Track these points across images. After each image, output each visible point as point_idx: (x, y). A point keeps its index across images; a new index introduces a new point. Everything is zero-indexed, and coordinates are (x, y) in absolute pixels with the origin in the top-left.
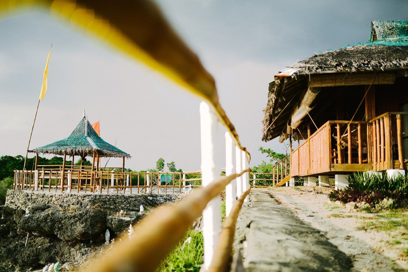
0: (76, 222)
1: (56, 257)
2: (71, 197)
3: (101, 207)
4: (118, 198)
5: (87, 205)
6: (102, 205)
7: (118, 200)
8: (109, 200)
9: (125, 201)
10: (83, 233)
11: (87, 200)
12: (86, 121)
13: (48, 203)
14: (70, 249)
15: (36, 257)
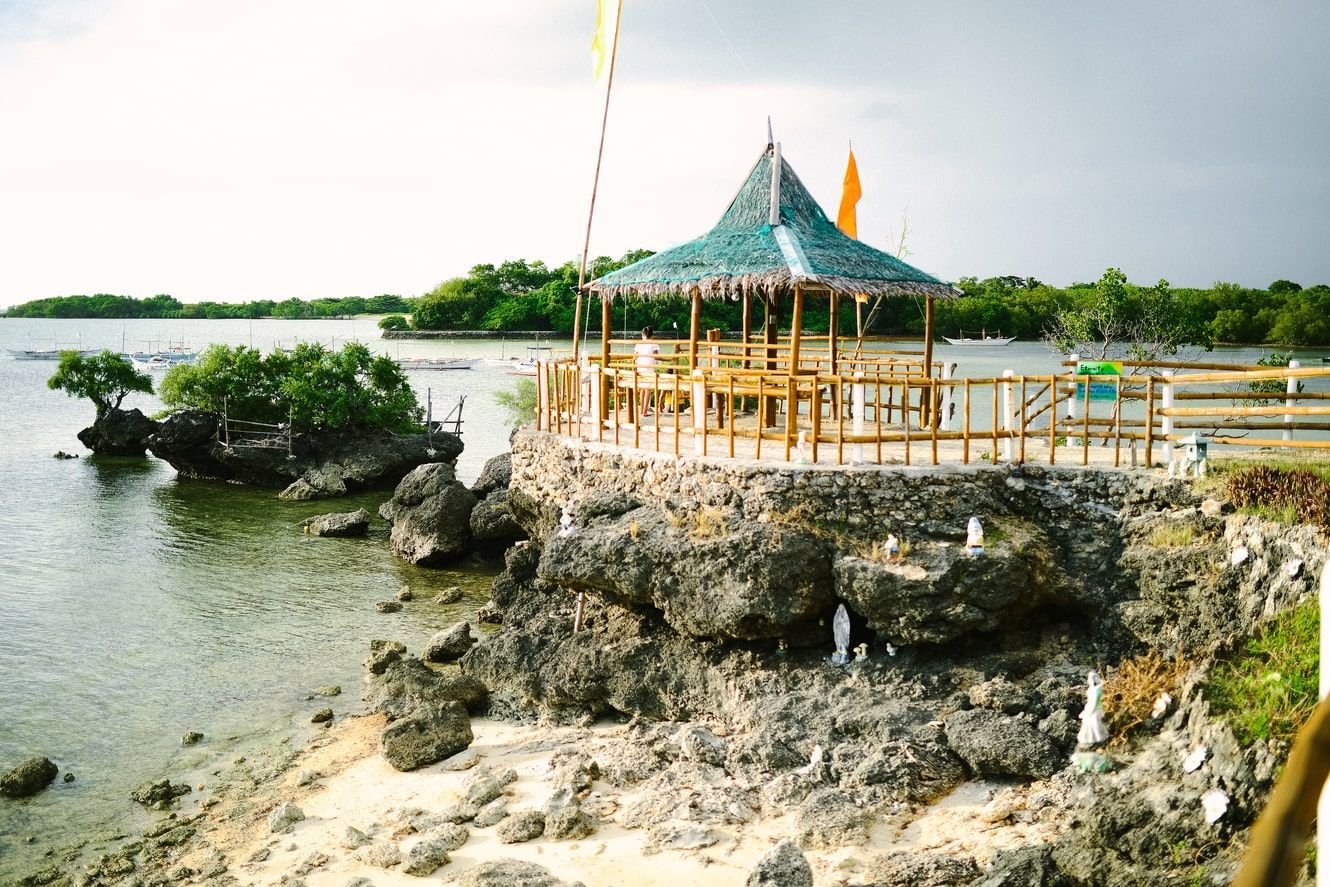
0: (721, 573)
1: (660, 690)
2: (705, 475)
3: (811, 520)
4: (879, 484)
5: (761, 510)
6: (818, 512)
7: (880, 493)
8: (843, 494)
9: (907, 498)
10: (746, 618)
11: (758, 489)
12: (774, 160)
13: (631, 491)
14: (705, 668)
15: (596, 682)
